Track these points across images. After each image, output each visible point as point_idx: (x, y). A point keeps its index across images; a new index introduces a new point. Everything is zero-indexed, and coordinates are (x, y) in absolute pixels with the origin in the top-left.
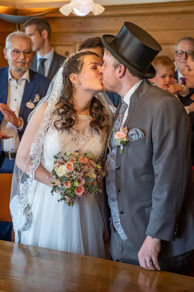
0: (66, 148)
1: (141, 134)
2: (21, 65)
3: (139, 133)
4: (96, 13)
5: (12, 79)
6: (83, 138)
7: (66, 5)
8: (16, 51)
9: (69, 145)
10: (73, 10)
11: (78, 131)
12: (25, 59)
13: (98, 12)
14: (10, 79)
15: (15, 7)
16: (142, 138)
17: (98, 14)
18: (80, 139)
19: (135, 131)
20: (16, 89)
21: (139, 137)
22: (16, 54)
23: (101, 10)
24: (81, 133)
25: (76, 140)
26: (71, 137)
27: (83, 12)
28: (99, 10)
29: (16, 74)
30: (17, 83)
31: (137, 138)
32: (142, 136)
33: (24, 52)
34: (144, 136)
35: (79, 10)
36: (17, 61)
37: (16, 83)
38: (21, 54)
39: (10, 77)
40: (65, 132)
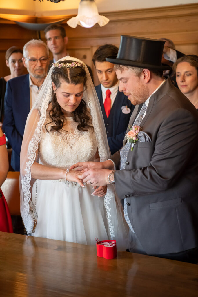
0: (58, 148)
1: (148, 138)
2: (39, 72)
3: (146, 136)
4: (101, 25)
5: (33, 85)
6: (73, 137)
7: (73, 18)
8: (33, 60)
9: (61, 144)
10: (79, 22)
11: (67, 132)
12: (42, 66)
13: (103, 23)
14: (32, 86)
15: (35, 15)
16: (148, 142)
17: (103, 25)
18: (71, 138)
19: (143, 134)
20: (37, 94)
21: (146, 140)
22: (33, 62)
23: (106, 21)
24: (70, 133)
25: (66, 139)
26: (61, 137)
27: (89, 24)
28: (104, 22)
29: (36, 81)
30: (39, 89)
31: (144, 140)
32: (148, 140)
33: (40, 60)
34: (150, 140)
35: (85, 22)
36: (35, 69)
37: (37, 89)
38: (37, 62)
39: (31, 83)
40: (56, 133)
